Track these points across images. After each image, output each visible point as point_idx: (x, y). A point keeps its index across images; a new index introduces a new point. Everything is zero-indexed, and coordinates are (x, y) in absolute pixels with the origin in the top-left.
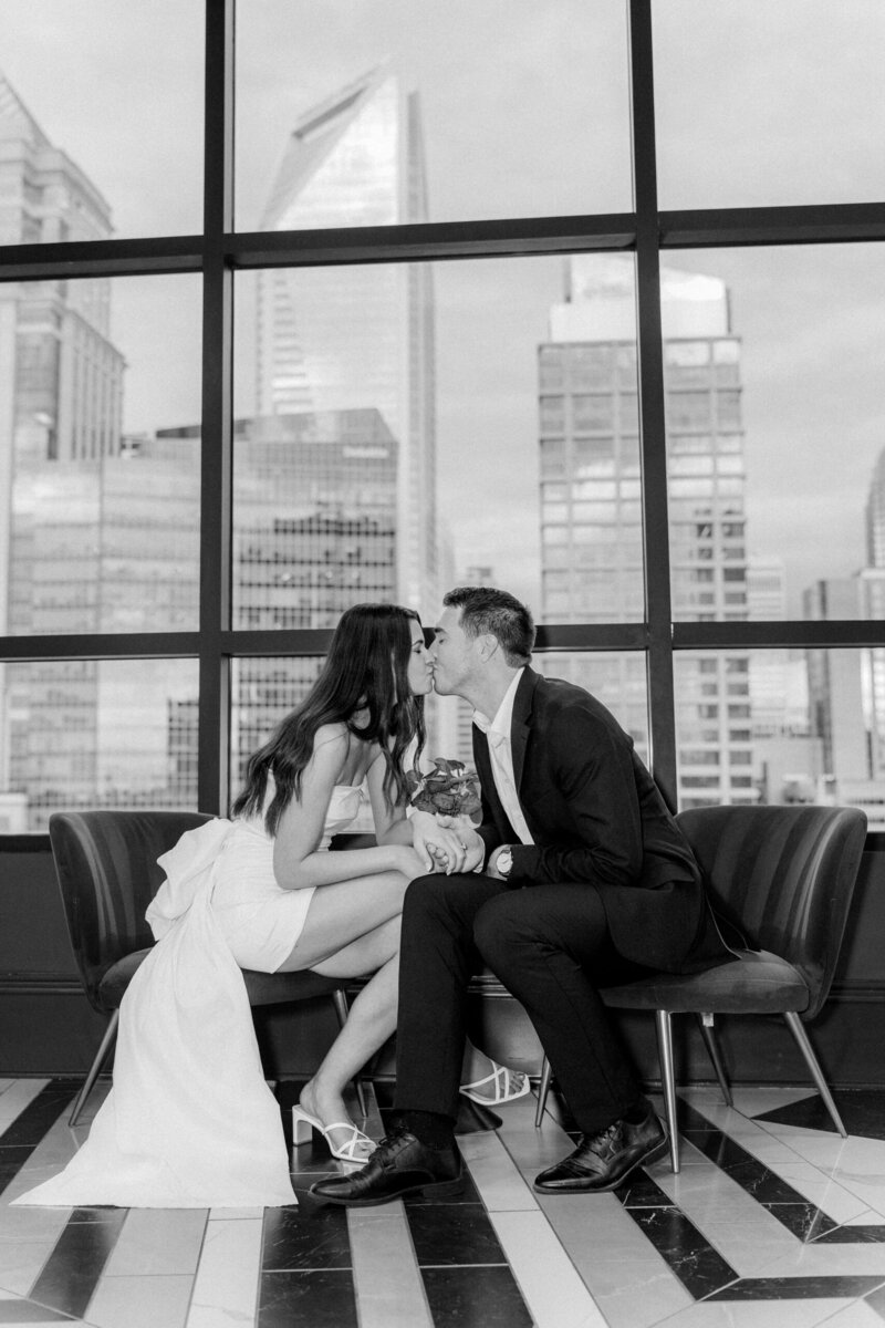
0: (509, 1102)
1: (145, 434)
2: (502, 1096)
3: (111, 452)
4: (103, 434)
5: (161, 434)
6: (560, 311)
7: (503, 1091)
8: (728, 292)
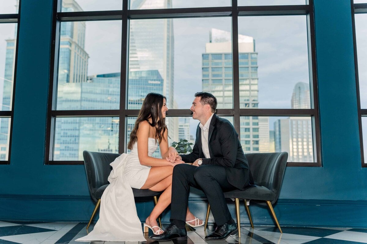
0: (199, 226)
1: (94, 76)
2: (197, 225)
3: (84, 81)
4: (82, 76)
5: (98, 76)
6: (208, 45)
7: (197, 224)
8: (254, 41)
